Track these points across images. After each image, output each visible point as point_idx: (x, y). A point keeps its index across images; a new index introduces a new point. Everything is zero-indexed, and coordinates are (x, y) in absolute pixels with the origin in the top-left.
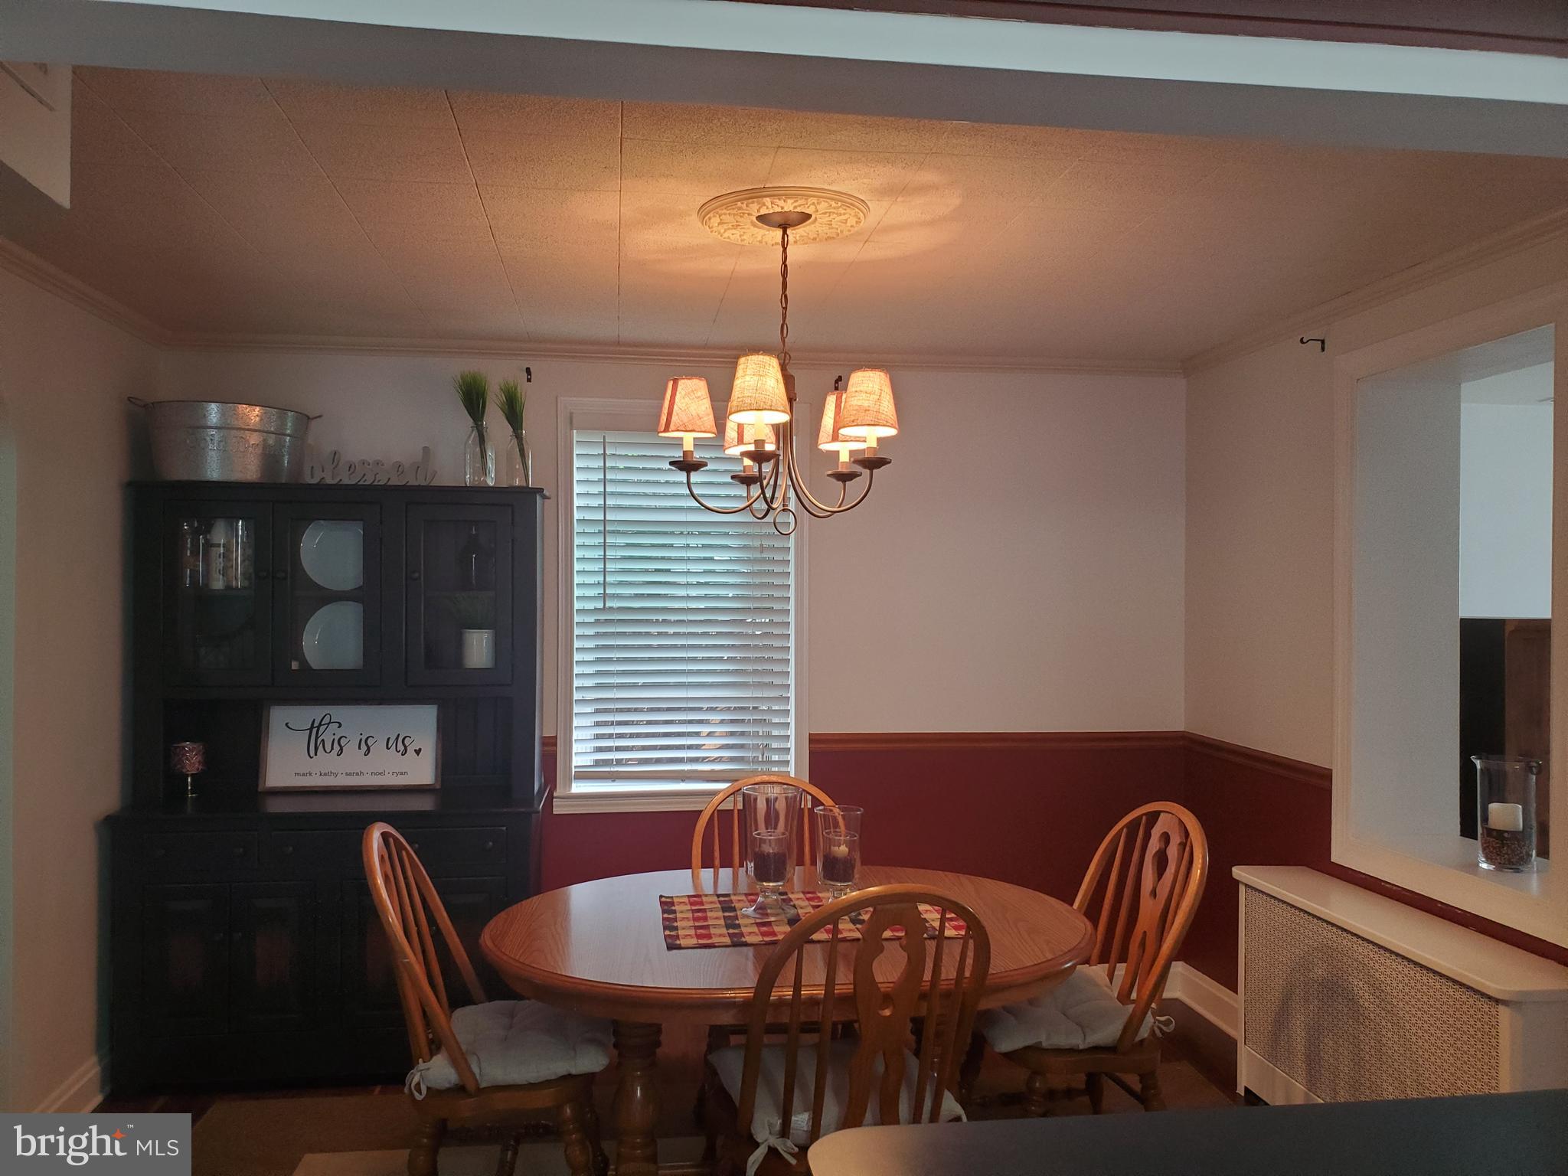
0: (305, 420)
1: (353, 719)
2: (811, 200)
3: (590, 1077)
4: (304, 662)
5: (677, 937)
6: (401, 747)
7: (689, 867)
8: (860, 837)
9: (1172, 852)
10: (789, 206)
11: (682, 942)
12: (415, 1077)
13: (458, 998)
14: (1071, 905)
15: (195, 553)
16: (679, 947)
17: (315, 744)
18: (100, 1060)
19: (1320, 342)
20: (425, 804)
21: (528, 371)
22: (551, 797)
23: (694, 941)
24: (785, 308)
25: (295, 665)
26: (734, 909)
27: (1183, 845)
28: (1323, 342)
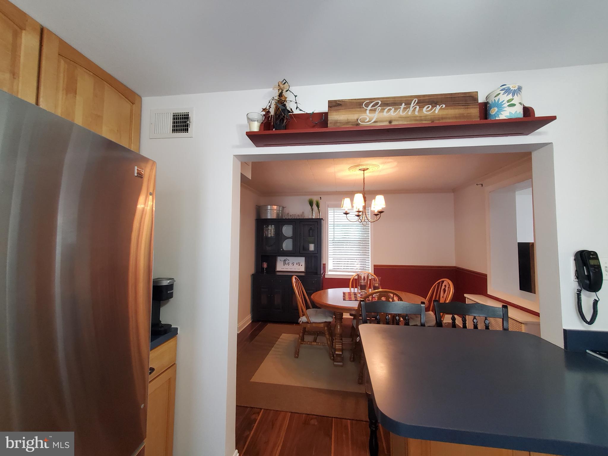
0: (283, 208)
1: (291, 259)
2: (368, 166)
3: (330, 322)
4: (283, 250)
5: (345, 298)
6: (299, 264)
7: (349, 288)
8: (381, 282)
9: (447, 289)
10: (364, 167)
11: (346, 299)
12: (300, 320)
13: (308, 308)
14: (426, 299)
15: (266, 231)
16: (346, 300)
17: (285, 264)
18: (251, 315)
19: (481, 185)
20: (303, 274)
21: (321, 198)
22: (324, 275)
23: (348, 299)
24: (364, 185)
25: (281, 250)
26: (356, 295)
27: (449, 287)
28: (482, 184)
